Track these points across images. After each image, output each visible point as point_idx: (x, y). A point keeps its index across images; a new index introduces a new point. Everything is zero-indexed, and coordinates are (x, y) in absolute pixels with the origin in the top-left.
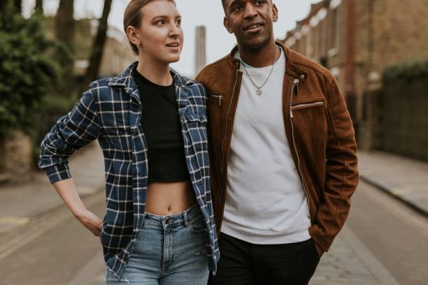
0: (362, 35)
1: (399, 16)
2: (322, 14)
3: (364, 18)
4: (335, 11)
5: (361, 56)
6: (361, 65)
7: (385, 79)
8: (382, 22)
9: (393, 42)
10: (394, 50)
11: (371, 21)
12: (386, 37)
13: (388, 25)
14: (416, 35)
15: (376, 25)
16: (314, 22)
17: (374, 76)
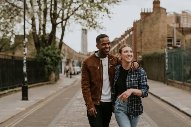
0: (139, 44)
1: (150, 38)
2: (128, 36)
3: (139, 39)
4: (131, 35)
5: (139, 50)
6: (139, 53)
7: (143, 58)
8: (145, 39)
9: (148, 46)
10: (148, 48)
11: (141, 39)
12: (146, 44)
13: (146, 41)
14: (155, 44)
15: (142, 41)
16: (126, 37)
17: (140, 57)
